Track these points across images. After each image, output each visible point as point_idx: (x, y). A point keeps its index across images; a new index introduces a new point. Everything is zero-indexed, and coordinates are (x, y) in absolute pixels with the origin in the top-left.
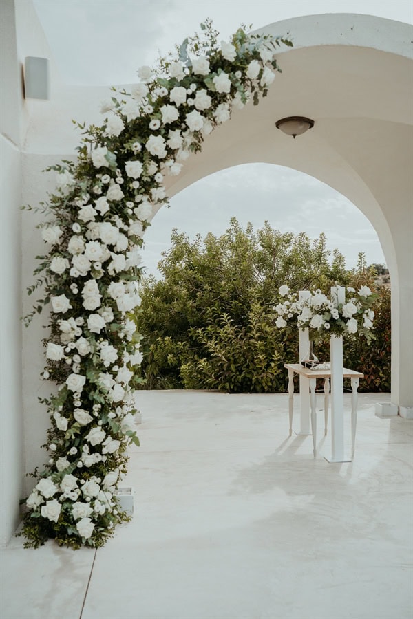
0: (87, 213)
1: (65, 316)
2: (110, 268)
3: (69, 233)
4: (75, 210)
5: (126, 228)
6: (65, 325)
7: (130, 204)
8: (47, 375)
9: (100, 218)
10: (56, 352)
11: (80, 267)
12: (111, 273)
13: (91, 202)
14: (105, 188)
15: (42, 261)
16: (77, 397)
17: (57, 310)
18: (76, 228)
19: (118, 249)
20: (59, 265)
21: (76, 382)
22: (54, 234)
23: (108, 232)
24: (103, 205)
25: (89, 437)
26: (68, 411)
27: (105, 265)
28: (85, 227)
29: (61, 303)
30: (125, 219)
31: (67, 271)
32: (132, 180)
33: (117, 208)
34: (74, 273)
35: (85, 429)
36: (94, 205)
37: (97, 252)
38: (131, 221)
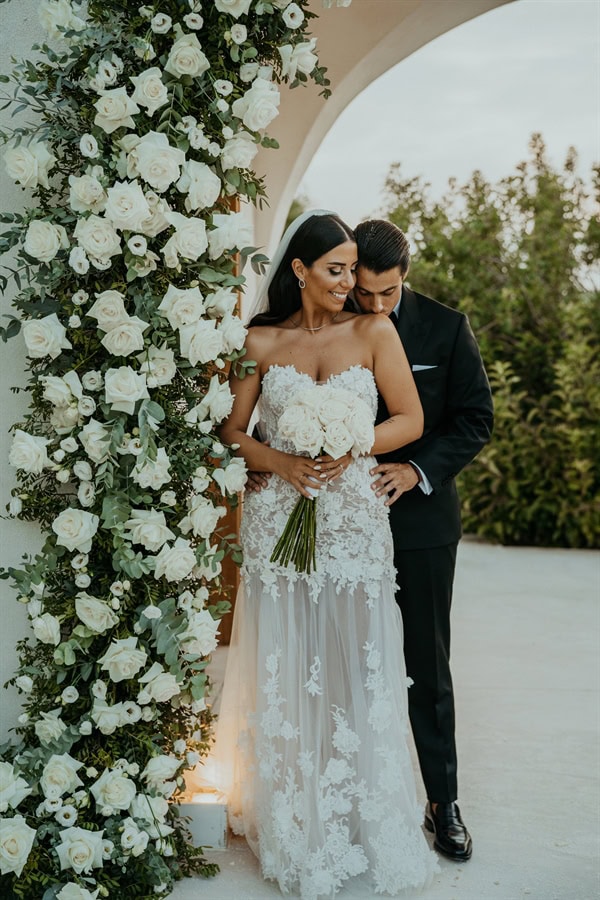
0: (114, 109)
1: (58, 366)
2: (170, 250)
3: (72, 162)
4: (86, 100)
5: (214, 150)
6: (58, 388)
7: (224, 87)
8: (16, 506)
9: (145, 122)
10: (31, 453)
11: (95, 246)
12: (172, 262)
13: (124, 81)
14: (164, 44)
15: (7, 227)
16: (79, 564)
17: (39, 351)
18: (88, 146)
19: (192, 203)
20: (43, 240)
21: (76, 529)
22: (33, 161)
23: (154, 155)
24: (152, 90)
25: (106, 662)
26: (61, 599)
27: (157, 243)
28: (108, 145)
29: (47, 336)
30: (214, 129)
31: (63, 255)
32: (230, 21)
33: (193, 99)
34: (79, 264)
35: (100, 644)
36: (131, 90)
37: (134, 209)
38: (227, 132)
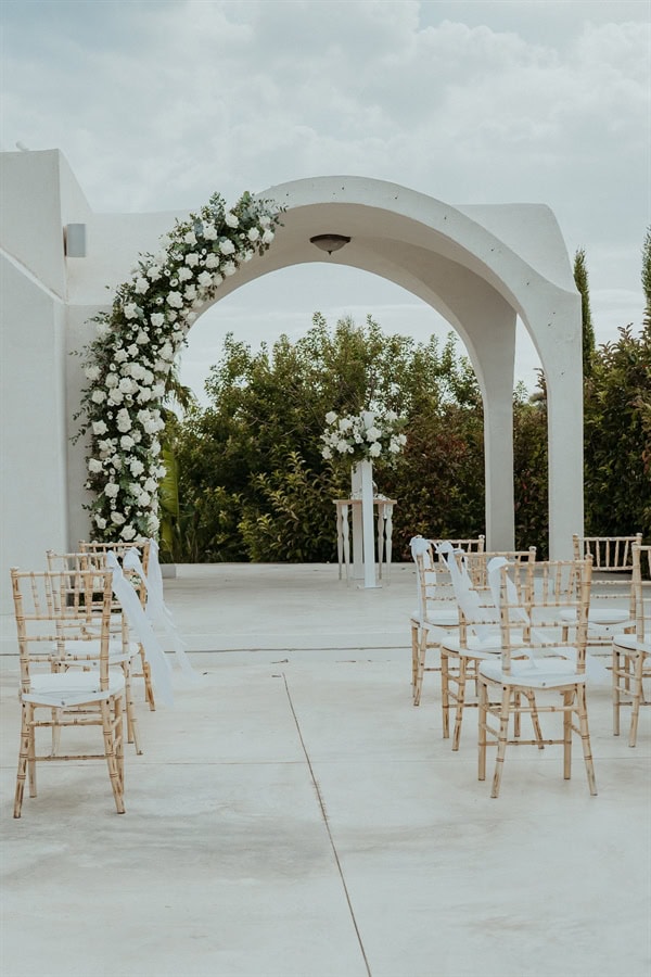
0: (121, 355)
1: (103, 437)
2: (138, 398)
3: (106, 371)
4: (111, 352)
5: (152, 366)
6: (103, 444)
7: (155, 347)
8: (89, 486)
9: (130, 359)
10: (96, 466)
11: (115, 398)
12: (140, 402)
13: (124, 347)
14: (136, 334)
15: (86, 394)
16: (113, 501)
17: (96, 433)
18: (113, 367)
19: (145, 383)
20: (98, 396)
21: (112, 489)
22: (94, 372)
23: (136, 370)
24: (133, 350)
25: (122, 534)
26: (106, 514)
27: (135, 396)
28: (119, 365)
29: (100, 427)
30: (151, 359)
31: (105, 402)
32: (156, 327)
33: (145, 350)
34: (110, 403)
35: (120, 528)
36: (127, 350)
37: (128, 386)
38: (156, 360)
